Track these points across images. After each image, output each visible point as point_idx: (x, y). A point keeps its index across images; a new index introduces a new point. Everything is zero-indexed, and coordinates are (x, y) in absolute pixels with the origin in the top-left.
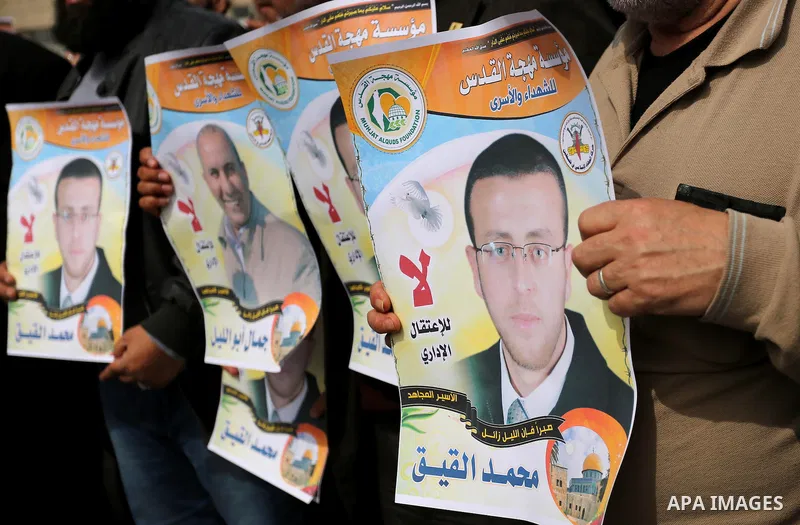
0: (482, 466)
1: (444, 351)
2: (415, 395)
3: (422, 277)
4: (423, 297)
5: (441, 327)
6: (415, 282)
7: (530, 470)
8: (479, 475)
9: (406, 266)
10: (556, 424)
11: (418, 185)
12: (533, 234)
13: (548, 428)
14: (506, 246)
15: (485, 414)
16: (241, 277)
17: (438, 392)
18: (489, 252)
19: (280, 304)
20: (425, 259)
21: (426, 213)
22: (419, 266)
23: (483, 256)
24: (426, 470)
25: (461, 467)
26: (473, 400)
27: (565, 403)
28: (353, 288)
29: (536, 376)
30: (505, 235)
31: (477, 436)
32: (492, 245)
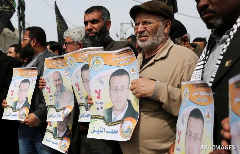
0: (106, 130)
1: (101, 108)
2: (94, 117)
3: (99, 94)
4: (99, 97)
5: (101, 103)
6: (98, 94)
7: (116, 130)
8: (105, 132)
9: (96, 92)
10: (122, 121)
11: (101, 77)
12: (122, 86)
13: (121, 122)
14: (116, 89)
15: (108, 120)
16: (57, 103)
17: (99, 116)
18: (113, 90)
19: (65, 108)
20: (100, 90)
21: (102, 82)
22: (99, 92)
23: (112, 90)
24: (94, 131)
25: (102, 131)
26: (106, 118)
27: (125, 117)
28: (80, 105)
29: (120, 112)
30: (116, 87)
31: (106, 124)
32: (114, 89)
